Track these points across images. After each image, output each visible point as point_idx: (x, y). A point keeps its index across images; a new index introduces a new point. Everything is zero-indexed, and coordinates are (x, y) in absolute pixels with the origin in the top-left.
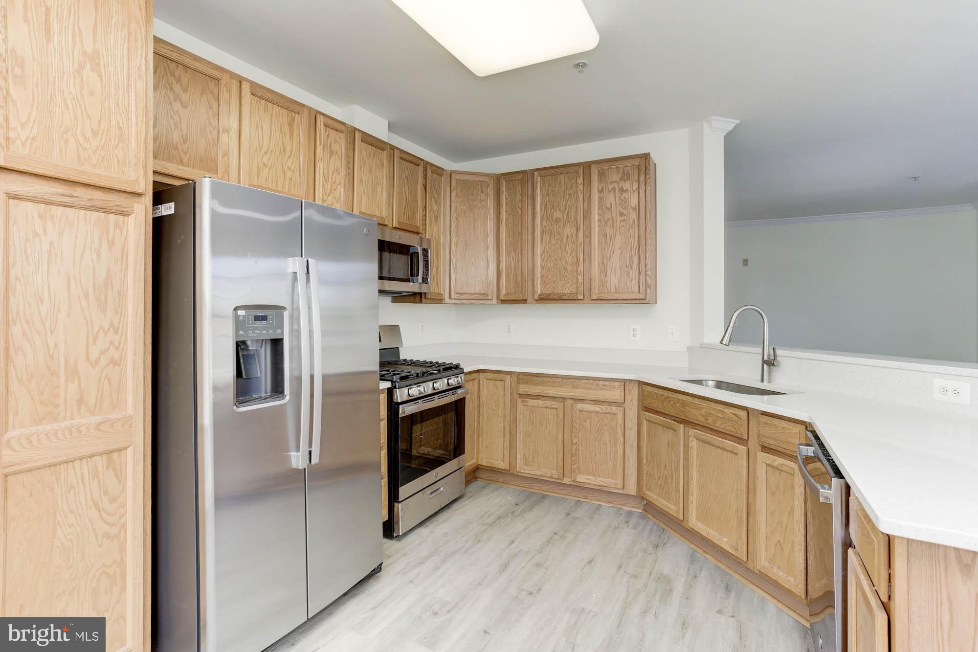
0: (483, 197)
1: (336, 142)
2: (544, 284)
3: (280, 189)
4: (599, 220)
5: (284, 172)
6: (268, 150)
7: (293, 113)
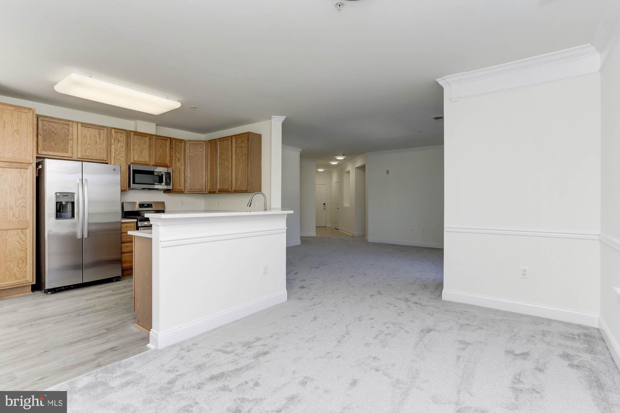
0: (201, 150)
1: (121, 137)
2: (220, 185)
3: (94, 155)
4: (235, 159)
5: (96, 150)
6: (89, 144)
7: (100, 130)
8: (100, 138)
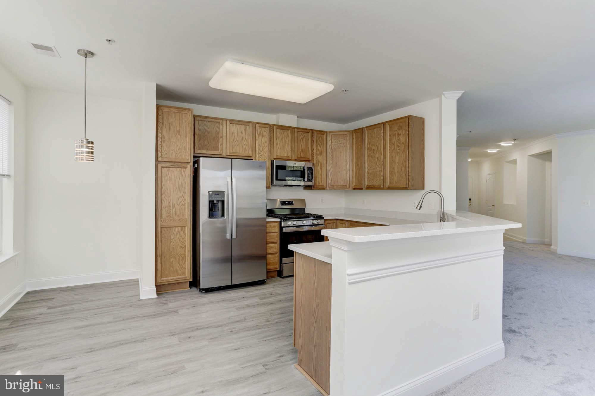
0: (345, 141)
1: (265, 131)
2: (369, 181)
3: (241, 152)
4: (390, 150)
6: (236, 140)
7: (246, 126)
8: (245, 134)
